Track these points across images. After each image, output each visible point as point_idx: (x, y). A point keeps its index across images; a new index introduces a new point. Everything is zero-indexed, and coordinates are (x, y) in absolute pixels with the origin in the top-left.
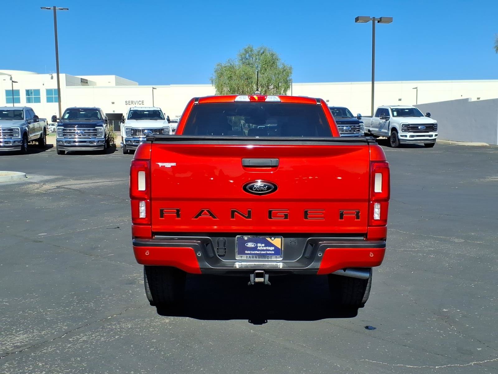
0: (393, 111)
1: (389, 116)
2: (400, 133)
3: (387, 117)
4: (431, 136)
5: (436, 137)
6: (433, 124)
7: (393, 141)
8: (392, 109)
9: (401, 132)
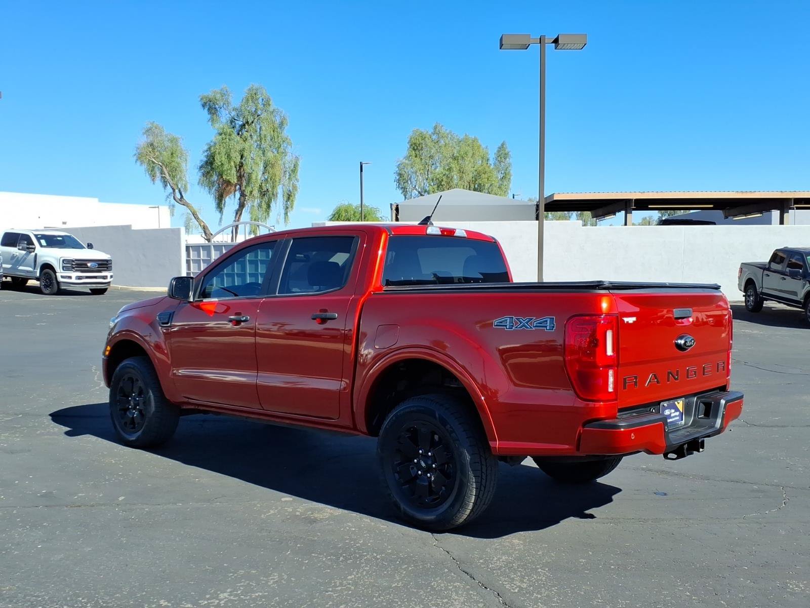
0: (39, 238)
1: (33, 246)
2: (60, 274)
3: (31, 246)
4: (105, 277)
5: (112, 279)
6: (107, 261)
7: (45, 284)
8: (36, 236)
9: (62, 271)
